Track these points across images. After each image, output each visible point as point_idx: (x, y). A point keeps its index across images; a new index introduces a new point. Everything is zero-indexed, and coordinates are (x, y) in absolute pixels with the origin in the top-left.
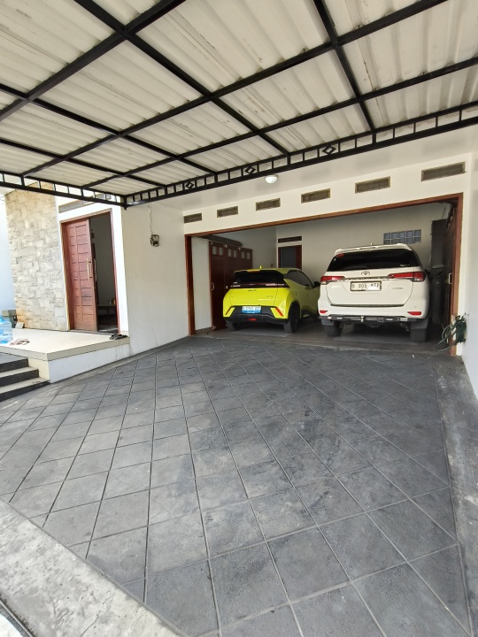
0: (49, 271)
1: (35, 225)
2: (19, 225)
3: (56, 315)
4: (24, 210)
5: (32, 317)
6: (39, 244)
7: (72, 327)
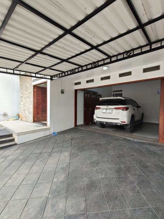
0: (29, 101)
1: (26, 86)
2: (22, 86)
3: (29, 117)
5: (23, 117)
6: (27, 92)
7: (34, 121)
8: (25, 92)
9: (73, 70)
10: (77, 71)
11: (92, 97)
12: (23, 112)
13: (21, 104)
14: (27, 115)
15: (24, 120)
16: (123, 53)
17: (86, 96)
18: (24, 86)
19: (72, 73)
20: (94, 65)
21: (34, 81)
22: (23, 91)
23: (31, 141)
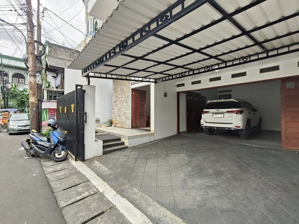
0: (126, 106)
1: (122, 89)
2: (117, 90)
3: (127, 123)
4: (119, 84)
5: (118, 123)
6: (123, 96)
7: (132, 127)
8: (120, 96)
9: (182, 73)
10: (187, 74)
11: (195, 99)
12: (118, 117)
13: (115, 108)
14: (123, 120)
15: (120, 126)
16: (239, 59)
17: (189, 99)
18: (119, 89)
19: (181, 76)
20: (207, 69)
21: (132, 84)
22: (118, 95)
23: (139, 146)
